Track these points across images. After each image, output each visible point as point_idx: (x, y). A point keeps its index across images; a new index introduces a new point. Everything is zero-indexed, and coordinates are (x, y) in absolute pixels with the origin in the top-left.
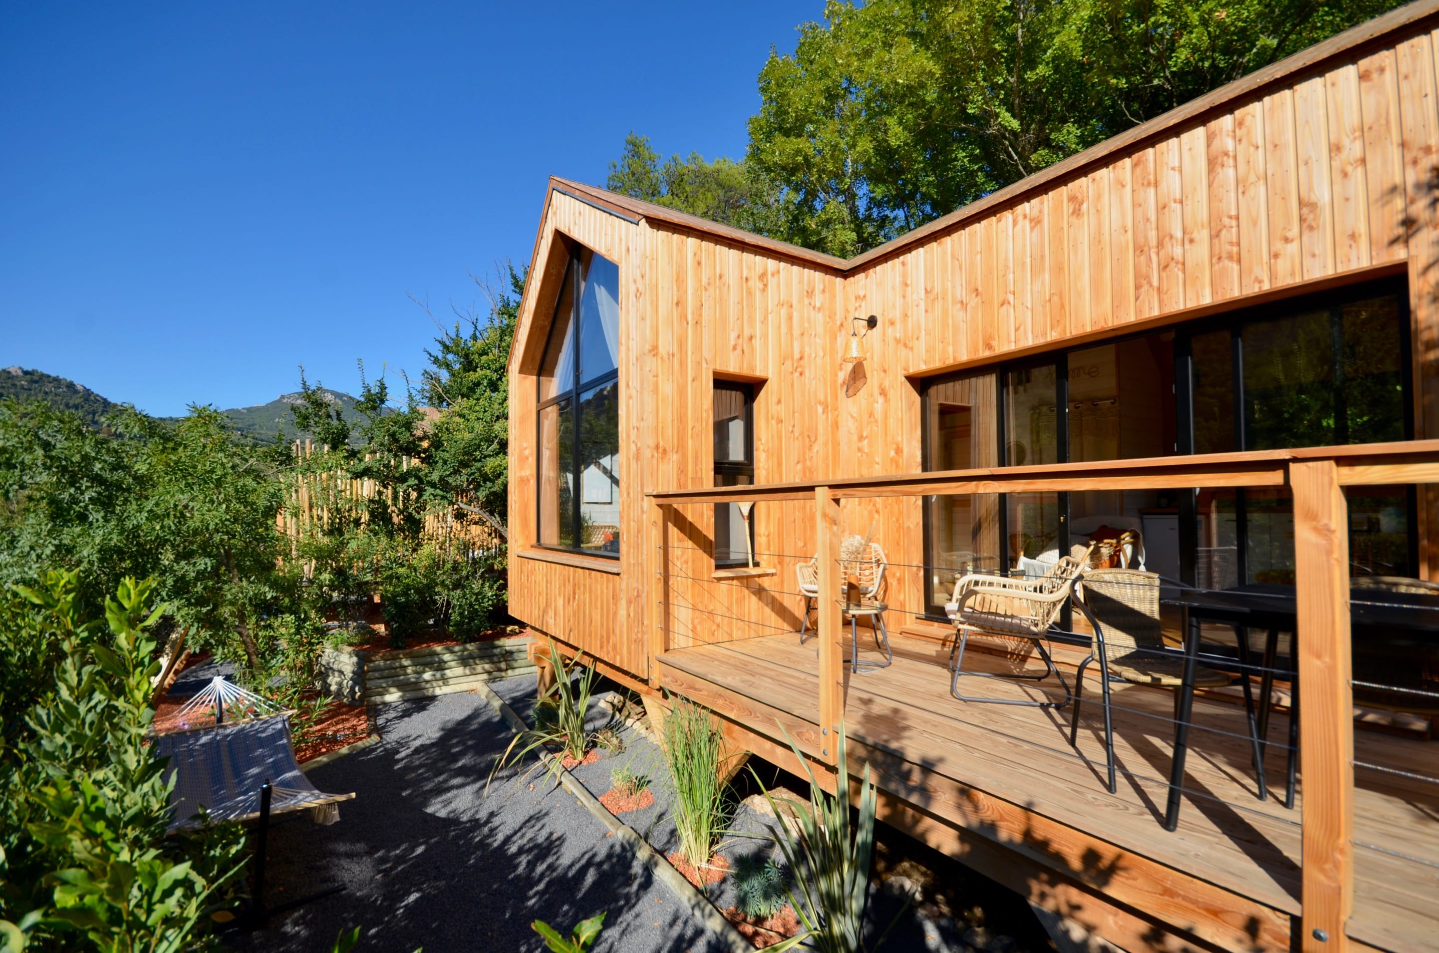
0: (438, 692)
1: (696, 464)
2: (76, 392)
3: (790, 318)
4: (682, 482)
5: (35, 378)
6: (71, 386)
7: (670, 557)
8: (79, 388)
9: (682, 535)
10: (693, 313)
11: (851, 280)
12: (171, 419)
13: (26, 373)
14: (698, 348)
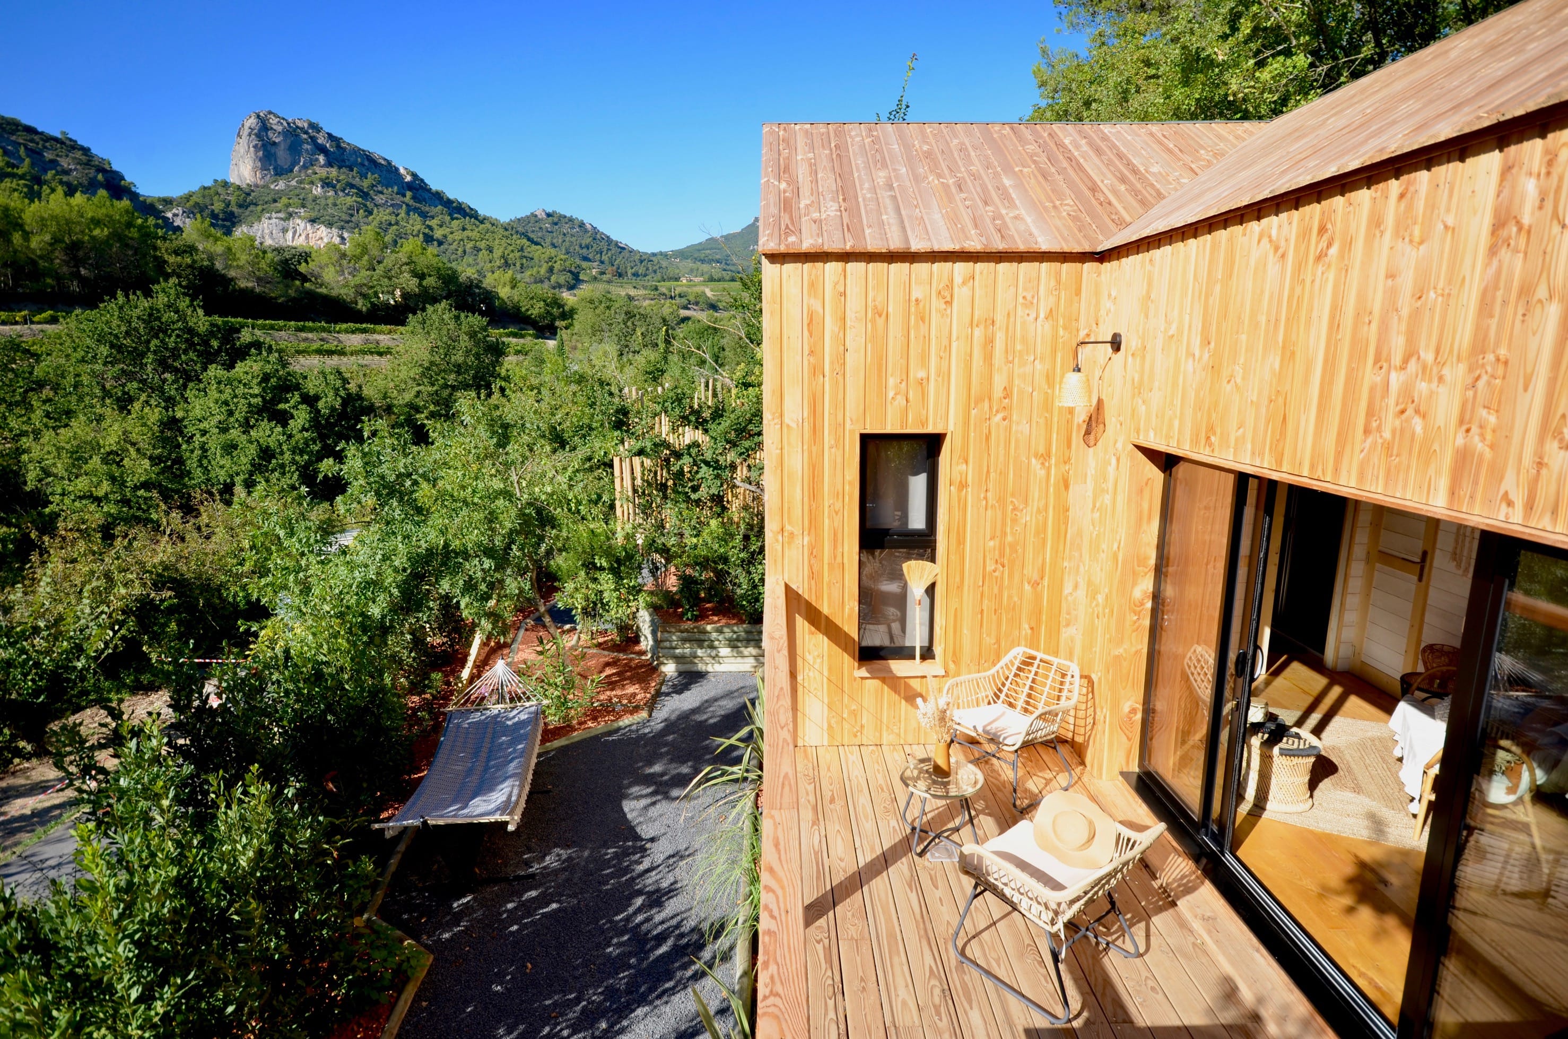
0: (710, 669)
1: (835, 547)
2: (586, 231)
3: (989, 342)
4: (815, 569)
5: (556, 220)
6: (582, 225)
7: (799, 651)
8: (588, 226)
9: (813, 629)
10: (832, 363)
11: (1107, 266)
12: (661, 253)
13: (549, 215)
14: (840, 404)
